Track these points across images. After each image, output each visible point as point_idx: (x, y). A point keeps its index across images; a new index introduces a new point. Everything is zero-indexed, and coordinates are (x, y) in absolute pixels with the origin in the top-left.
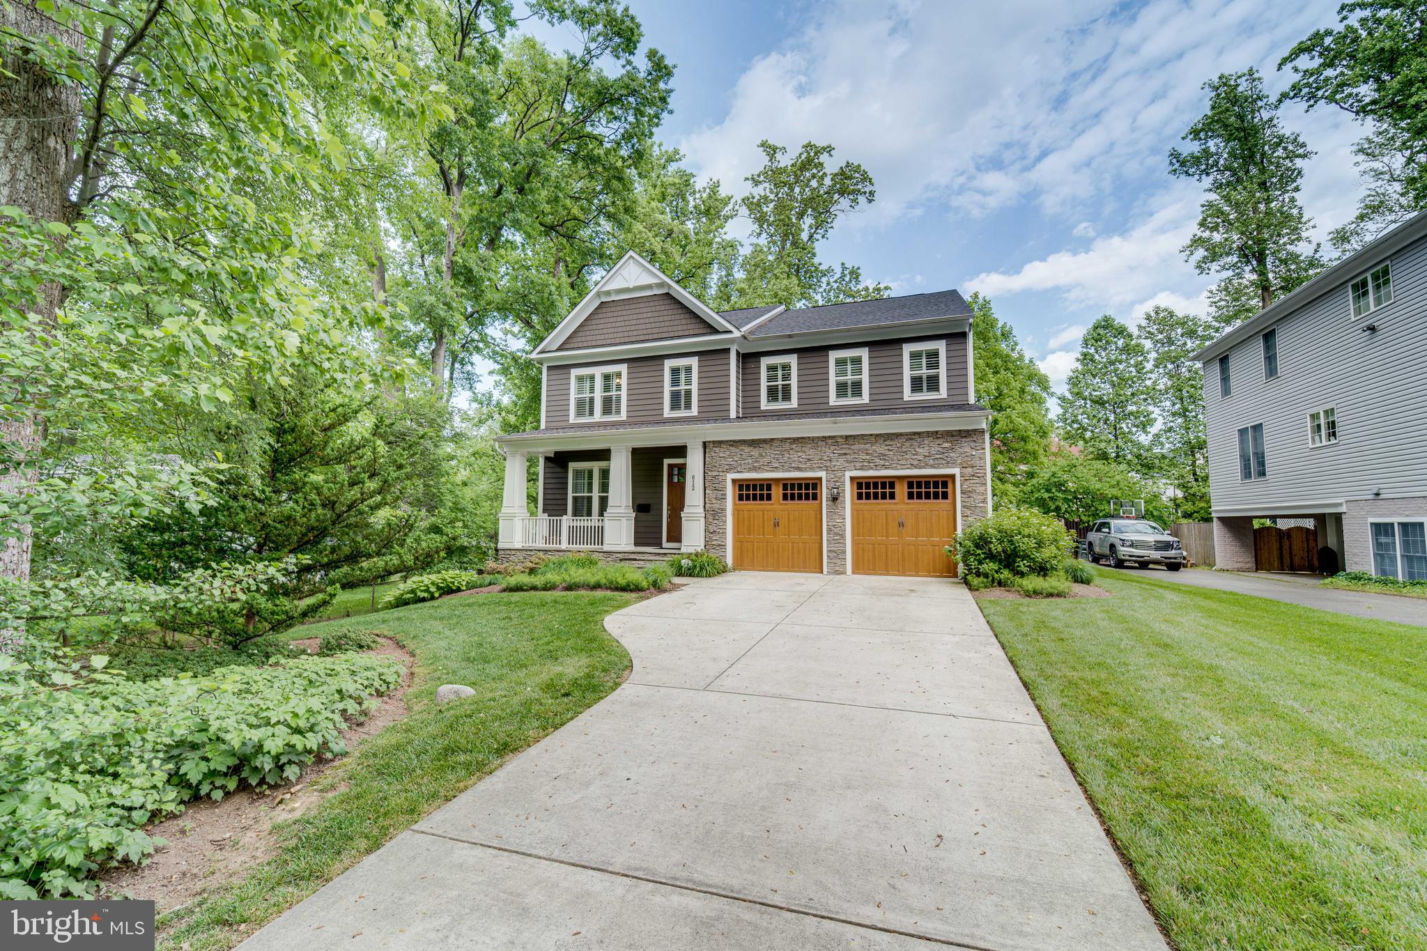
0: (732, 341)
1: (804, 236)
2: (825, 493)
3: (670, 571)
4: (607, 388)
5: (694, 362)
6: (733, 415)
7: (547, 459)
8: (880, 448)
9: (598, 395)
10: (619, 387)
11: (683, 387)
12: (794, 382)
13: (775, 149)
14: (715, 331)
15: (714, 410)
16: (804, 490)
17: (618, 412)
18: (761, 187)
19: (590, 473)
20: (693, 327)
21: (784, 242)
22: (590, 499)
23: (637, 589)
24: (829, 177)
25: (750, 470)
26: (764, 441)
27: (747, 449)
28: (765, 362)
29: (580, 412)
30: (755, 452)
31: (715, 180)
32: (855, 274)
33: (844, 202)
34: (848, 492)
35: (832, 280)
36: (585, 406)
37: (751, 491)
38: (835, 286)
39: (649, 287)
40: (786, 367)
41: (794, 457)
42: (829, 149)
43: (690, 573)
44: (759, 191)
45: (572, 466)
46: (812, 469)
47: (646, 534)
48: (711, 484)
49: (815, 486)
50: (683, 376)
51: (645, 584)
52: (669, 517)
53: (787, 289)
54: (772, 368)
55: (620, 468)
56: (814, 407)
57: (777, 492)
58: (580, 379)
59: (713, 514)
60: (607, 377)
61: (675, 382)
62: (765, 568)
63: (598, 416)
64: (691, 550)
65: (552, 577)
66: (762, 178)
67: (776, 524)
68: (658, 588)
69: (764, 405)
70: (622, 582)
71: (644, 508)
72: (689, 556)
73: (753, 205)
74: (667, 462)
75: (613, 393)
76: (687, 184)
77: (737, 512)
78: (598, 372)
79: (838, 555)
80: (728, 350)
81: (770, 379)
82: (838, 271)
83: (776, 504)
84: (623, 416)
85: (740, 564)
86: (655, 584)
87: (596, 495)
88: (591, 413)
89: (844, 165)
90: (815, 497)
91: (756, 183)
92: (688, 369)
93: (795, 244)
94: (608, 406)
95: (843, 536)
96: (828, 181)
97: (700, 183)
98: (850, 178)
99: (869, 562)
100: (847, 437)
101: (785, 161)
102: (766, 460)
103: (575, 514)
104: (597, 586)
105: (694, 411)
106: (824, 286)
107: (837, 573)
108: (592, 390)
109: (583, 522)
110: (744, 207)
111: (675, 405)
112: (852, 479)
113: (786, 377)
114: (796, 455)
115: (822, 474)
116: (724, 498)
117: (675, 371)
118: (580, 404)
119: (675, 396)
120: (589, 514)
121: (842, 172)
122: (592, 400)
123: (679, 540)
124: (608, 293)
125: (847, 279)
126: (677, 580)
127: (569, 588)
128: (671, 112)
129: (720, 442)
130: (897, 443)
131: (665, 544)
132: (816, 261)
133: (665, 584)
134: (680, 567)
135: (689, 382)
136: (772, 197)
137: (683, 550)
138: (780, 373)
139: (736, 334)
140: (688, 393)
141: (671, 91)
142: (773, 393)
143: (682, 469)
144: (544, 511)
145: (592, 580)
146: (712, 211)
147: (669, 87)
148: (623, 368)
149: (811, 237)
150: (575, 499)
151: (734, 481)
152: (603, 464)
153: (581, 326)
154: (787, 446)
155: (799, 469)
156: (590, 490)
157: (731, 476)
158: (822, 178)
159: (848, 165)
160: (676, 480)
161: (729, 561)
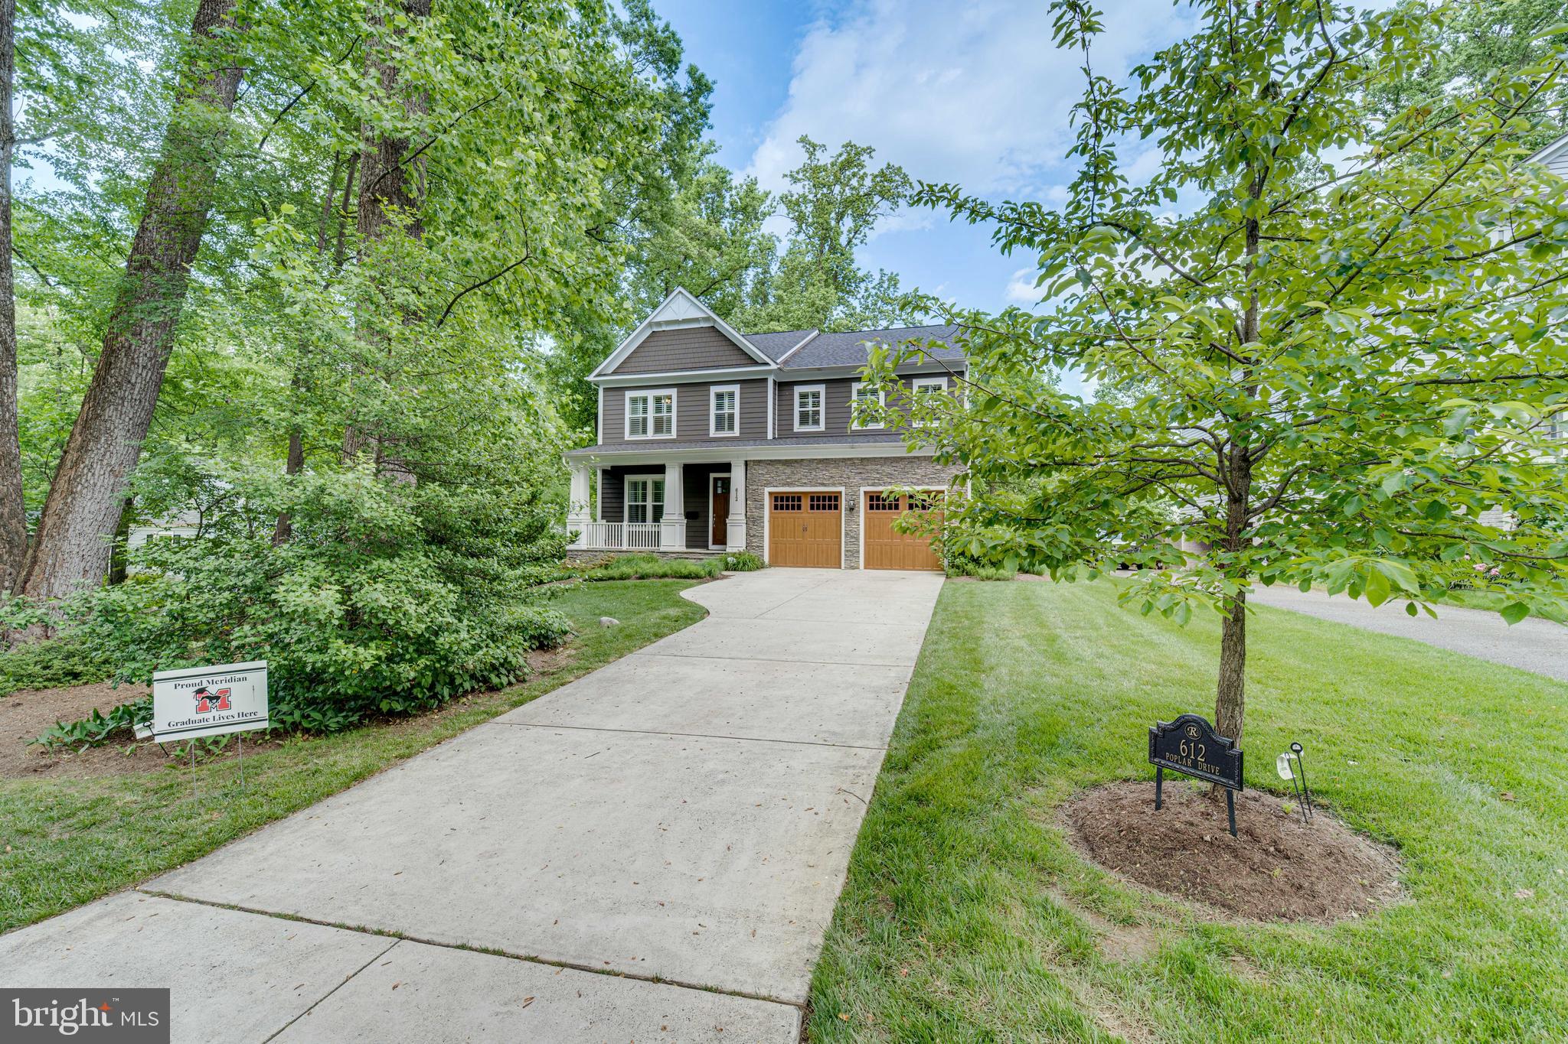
0: (770, 372)
1: (843, 240)
2: (843, 504)
3: (721, 566)
4: (658, 410)
5: (736, 389)
6: (770, 436)
7: (605, 472)
8: (887, 469)
9: (651, 415)
10: (669, 409)
11: (726, 411)
12: (822, 409)
13: (814, 146)
14: (755, 363)
15: (753, 431)
16: (827, 502)
17: (669, 431)
18: (800, 185)
19: (644, 484)
20: (735, 358)
21: (822, 245)
22: (644, 507)
23: (697, 577)
24: (870, 178)
25: (784, 485)
26: (796, 461)
27: (781, 468)
28: (798, 390)
29: (633, 431)
30: (788, 471)
31: (752, 177)
32: (893, 281)
33: (884, 205)
34: (862, 503)
35: (870, 286)
36: (640, 426)
37: (785, 502)
38: (873, 292)
39: (696, 320)
40: (816, 395)
41: (820, 475)
42: (870, 151)
43: (735, 568)
44: (798, 189)
45: (629, 479)
46: (834, 485)
47: (696, 538)
48: (753, 497)
49: (836, 499)
50: (726, 401)
51: (702, 573)
52: (715, 523)
53: (824, 298)
54: (803, 396)
55: (673, 482)
56: (837, 431)
57: (806, 503)
58: (634, 401)
59: (753, 521)
60: (658, 400)
61: (720, 406)
62: (795, 565)
63: (650, 434)
64: (735, 550)
65: (626, 569)
66: (800, 176)
67: (805, 529)
68: (711, 576)
69: (797, 428)
70: (685, 572)
71: (693, 515)
72: (734, 555)
73: (792, 204)
74: (712, 476)
75: (664, 414)
76: (723, 181)
77: (772, 518)
78: (650, 394)
79: (853, 554)
80: (766, 380)
81: (802, 405)
82: (877, 277)
83: (806, 513)
84: (674, 435)
85: (774, 563)
86: (710, 573)
87: (650, 504)
88: (645, 431)
89: (884, 166)
90: (836, 507)
91: (796, 181)
92: (731, 395)
93: (833, 249)
94: (659, 426)
95: (857, 539)
96: (868, 182)
97: (737, 179)
98: (891, 181)
99: (878, 559)
100: (862, 459)
101: (824, 159)
102: (797, 477)
103: (631, 520)
104: (664, 576)
105: (737, 432)
106: (862, 291)
107: (853, 568)
108: (645, 410)
109: (638, 527)
110: (783, 206)
111: (719, 426)
112: (866, 493)
113: (816, 404)
114: (823, 474)
115: (842, 489)
116: (762, 507)
117: (720, 396)
118: (634, 423)
119: (720, 419)
120: (644, 520)
121: (882, 174)
122: (645, 420)
123: (724, 543)
124: (659, 324)
125: (885, 285)
126: (725, 573)
127: (642, 578)
128: (711, 127)
129: (760, 461)
130: (901, 465)
131: (711, 546)
132: (854, 266)
133: (717, 573)
134: (727, 563)
135: (732, 407)
136: (811, 197)
137: (729, 550)
138: (810, 400)
139: (774, 366)
140: (731, 416)
141: (711, 106)
142: (804, 419)
143: (726, 483)
144: (603, 517)
145: (661, 571)
146: (749, 210)
147: (709, 102)
148: (673, 392)
149: (850, 242)
150: (630, 507)
151: (770, 494)
152: (657, 477)
153: (634, 352)
154: (814, 465)
155: (823, 485)
156: (644, 499)
157: (767, 490)
158: (862, 178)
159: (889, 166)
160: (719, 491)
161: (766, 559)
